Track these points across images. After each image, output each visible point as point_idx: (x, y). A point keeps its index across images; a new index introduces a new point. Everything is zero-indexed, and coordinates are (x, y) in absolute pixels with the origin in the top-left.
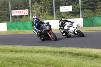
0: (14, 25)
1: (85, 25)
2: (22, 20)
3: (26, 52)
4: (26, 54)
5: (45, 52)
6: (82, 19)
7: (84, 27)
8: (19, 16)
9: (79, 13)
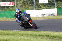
0: (2, 14)
1: (58, 14)
2: (9, 10)
3: (12, 35)
4: (13, 36)
5: (27, 35)
6: (56, 9)
7: (57, 15)
8: (6, 7)
9: (54, 4)
